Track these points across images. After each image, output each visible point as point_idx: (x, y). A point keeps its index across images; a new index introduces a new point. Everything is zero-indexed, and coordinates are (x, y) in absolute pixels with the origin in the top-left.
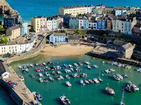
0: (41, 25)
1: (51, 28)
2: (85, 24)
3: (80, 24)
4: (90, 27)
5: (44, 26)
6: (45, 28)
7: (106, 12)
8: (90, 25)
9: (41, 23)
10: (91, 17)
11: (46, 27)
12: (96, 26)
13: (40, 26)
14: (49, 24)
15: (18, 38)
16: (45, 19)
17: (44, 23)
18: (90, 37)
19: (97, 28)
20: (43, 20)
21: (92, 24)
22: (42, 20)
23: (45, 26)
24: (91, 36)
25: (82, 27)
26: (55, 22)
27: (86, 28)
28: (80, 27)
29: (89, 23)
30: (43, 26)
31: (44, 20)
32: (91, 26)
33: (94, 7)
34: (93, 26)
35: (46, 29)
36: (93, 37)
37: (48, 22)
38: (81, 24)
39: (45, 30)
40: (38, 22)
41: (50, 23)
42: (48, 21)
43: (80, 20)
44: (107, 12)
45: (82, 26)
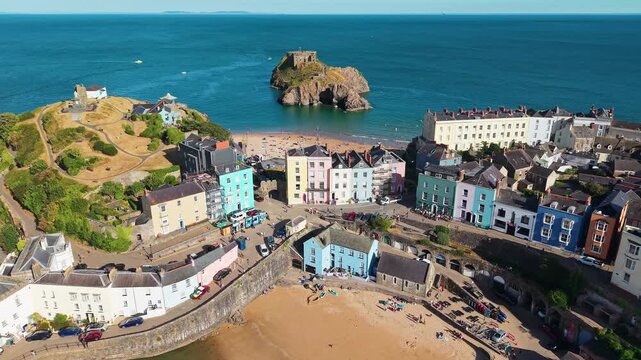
0: (311, 180)
1: (349, 195)
2: (482, 206)
3: (458, 202)
4: (500, 224)
5: (322, 184)
6: (326, 193)
7: (610, 148)
8: (502, 213)
9: (311, 174)
10: (529, 168)
11: (328, 190)
12: (531, 226)
13: (304, 185)
14: (341, 181)
15: (190, 230)
16: (325, 162)
17: (319, 177)
18: (487, 274)
19: (532, 233)
20: (317, 164)
21: (514, 214)
22: (312, 164)
23: (325, 187)
24: (493, 273)
25: (469, 214)
26: (365, 175)
27: (485, 223)
28: (457, 213)
29: (500, 206)
30: (317, 186)
31: (322, 164)
32: (507, 219)
33: (567, 118)
34: (518, 223)
35: (328, 195)
36: (499, 279)
37: (337, 174)
38: (465, 202)
39: (325, 200)
40: (297, 169)
41: (345, 176)
42: (335, 171)
43: (460, 186)
44: (617, 149)
45: (467, 211)
